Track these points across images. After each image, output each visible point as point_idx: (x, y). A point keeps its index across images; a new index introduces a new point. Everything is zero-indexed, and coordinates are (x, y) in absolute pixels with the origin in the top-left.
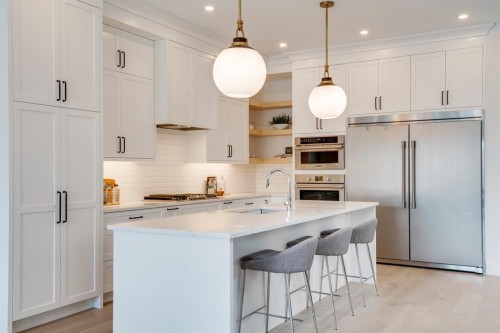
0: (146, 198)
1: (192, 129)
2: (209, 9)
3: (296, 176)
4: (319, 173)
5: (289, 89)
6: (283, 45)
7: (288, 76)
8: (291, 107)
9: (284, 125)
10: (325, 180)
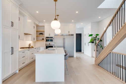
0: (20, 48)
1: (30, 34)
2: (37, 12)
3: (46, 44)
4: (49, 43)
5: (44, 28)
6: (44, 21)
7: (44, 26)
8: (44, 32)
9: (42, 35)
10: (51, 44)
